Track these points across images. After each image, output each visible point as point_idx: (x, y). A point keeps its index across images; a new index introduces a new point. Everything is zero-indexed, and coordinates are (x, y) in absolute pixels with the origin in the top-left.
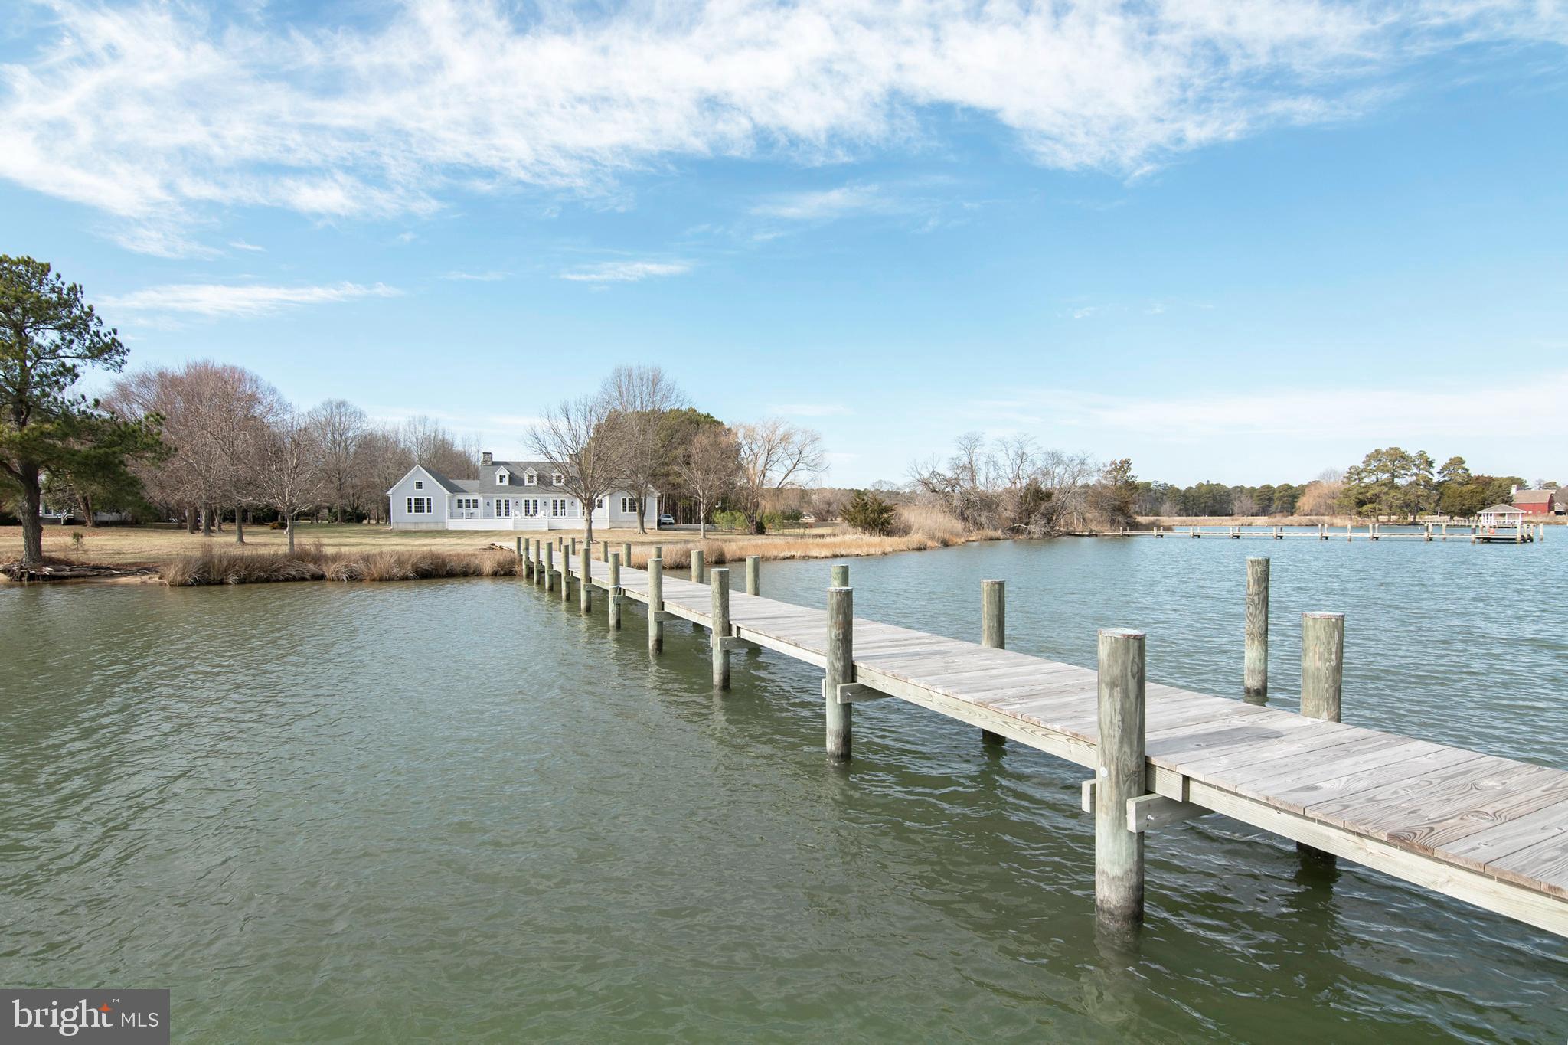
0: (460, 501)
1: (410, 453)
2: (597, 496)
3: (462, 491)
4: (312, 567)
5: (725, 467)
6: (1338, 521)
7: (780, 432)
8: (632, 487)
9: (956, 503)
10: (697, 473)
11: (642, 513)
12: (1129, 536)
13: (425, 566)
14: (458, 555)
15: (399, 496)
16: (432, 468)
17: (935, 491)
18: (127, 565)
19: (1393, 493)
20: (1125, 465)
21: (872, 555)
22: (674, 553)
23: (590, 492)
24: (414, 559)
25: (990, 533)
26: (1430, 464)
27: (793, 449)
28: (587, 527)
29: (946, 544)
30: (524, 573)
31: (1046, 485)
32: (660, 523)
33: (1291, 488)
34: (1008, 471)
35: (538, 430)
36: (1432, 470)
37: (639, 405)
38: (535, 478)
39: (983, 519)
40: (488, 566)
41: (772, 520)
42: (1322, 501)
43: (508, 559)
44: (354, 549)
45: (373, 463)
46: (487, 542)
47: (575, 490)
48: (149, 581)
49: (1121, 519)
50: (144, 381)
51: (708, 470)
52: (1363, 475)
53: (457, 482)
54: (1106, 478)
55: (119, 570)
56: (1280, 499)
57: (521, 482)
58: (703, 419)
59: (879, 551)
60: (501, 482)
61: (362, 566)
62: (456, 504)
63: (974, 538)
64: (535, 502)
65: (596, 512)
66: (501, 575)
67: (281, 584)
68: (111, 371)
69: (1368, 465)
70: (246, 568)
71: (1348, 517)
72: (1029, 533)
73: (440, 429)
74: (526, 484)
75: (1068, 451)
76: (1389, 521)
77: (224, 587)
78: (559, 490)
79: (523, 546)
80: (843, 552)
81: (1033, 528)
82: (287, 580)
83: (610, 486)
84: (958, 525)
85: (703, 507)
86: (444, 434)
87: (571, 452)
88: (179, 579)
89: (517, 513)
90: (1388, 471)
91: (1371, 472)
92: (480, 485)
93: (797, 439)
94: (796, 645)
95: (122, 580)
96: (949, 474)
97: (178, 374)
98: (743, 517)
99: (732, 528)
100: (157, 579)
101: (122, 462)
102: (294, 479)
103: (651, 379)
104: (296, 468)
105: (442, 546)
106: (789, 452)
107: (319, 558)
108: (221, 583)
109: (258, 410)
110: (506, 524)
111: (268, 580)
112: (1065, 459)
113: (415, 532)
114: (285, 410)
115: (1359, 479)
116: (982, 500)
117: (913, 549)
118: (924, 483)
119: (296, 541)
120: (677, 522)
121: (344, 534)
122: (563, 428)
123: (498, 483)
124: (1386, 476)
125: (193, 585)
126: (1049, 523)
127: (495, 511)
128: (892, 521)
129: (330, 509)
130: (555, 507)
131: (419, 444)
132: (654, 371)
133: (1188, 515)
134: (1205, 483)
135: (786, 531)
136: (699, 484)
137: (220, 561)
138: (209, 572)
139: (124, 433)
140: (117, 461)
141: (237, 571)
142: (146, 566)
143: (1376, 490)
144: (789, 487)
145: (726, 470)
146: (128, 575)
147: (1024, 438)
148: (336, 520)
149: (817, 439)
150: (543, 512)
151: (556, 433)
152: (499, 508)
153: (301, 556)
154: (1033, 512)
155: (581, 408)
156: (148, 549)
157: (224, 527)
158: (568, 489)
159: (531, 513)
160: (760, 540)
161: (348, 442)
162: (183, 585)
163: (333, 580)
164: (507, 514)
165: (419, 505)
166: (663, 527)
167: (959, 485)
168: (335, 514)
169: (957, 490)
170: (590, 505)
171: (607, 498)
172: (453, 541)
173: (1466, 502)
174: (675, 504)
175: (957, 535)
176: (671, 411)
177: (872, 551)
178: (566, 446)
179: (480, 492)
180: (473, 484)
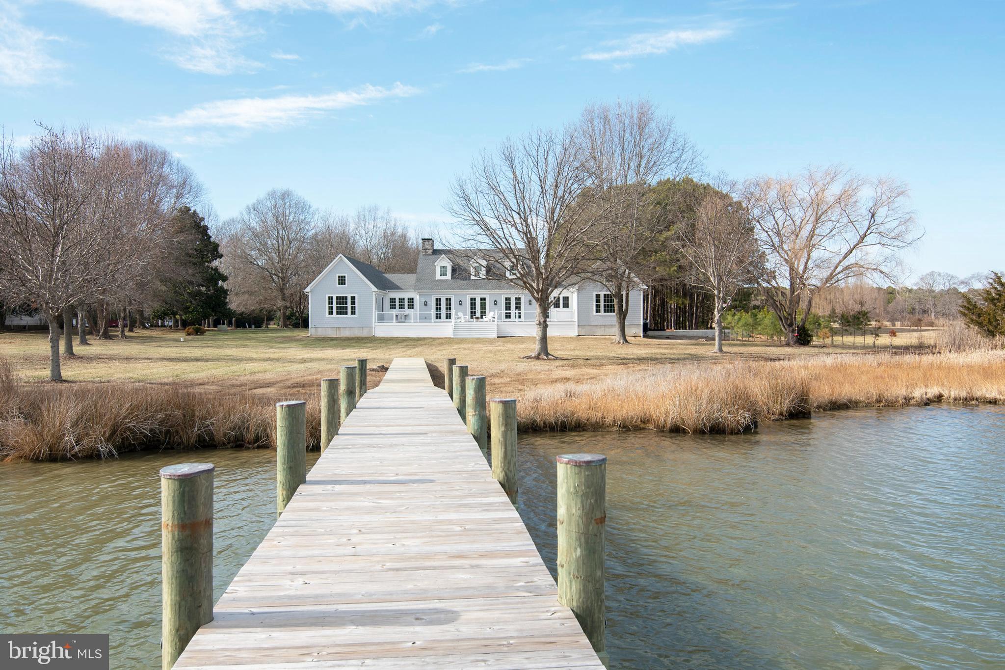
0: (393, 300)
3: (396, 288)
7: (835, 190)
8: (610, 278)
10: (709, 253)
11: (623, 315)
15: (319, 294)
22: (705, 396)
28: (540, 334)
38: (483, 270)
41: (821, 323)
53: (387, 276)
57: (466, 275)
58: (701, 191)
60: (442, 275)
62: (387, 304)
64: (483, 300)
65: (556, 313)
74: (472, 278)
78: (512, 285)
83: (576, 274)
85: (717, 306)
89: (460, 314)
92: (417, 279)
93: (866, 196)
106: (853, 217)
110: (448, 329)
123: (439, 277)
127: (434, 312)
130: (508, 307)
132: (641, 108)
136: (712, 270)
149: (899, 193)
150: (492, 314)
152: (438, 308)
159: (478, 314)
164: (448, 316)
165: (342, 306)
166: (650, 333)
170: (544, 302)
171: (575, 293)
178: (508, 207)
179: (417, 288)
180: (411, 278)
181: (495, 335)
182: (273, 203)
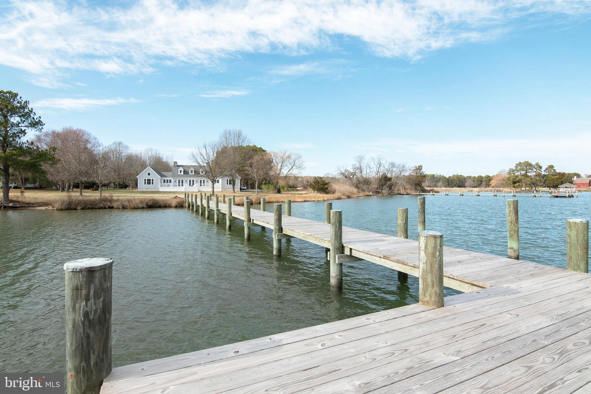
0: (164, 180)
1: (146, 162)
2: (216, 178)
3: (165, 176)
4: (109, 204)
5: (266, 168)
6: (506, 189)
7: (286, 155)
8: (230, 175)
9: (354, 182)
10: (255, 170)
11: (234, 185)
12: (421, 195)
13: (150, 203)
14: (163, 200)
15: (141, 178)
16: (154, 168)
17: (347, 177)
18: (40, 203)
19: (526, 179)
20: (420, 168)
21: (319, 201)
23: (214, 177)
24: (146, 201)
25: (367, 193)
26: (541, 168)
27: (291, 161)
28: (212, 190)
29: (349, 197)
30: (187, 206)
31: (389, 175)
32: (241, 189)
33: (489, 177)
34: (375, 170)
35: (195, 154)
36: (541, 170)
37: (233, 143)
38: (193, 172)
39: (365, 188)
40: (174, 203)
41: (283, 188)
42: (499, 182)
43: (181, 201)
44: (124, 198)
45: (132, 165)
46: (174, 196)
47: (208, 176)
48: (48, 209)
49: (419, 188)
50: (47, 135)
51: (259, 169)
52: (515, 172)
53: (163, 173)
54: (413, 172)
55: (37, 204)
56: (485, 181)
57: (188, 173)
58: (258, 149)
59: (322, 199)
60: (180, 173)
61: (127, 203)
62: (163, 181)
63: (361, 195)
64: (193, 181)
65: (216, 185)
66: (179, 207)
67: (97, 210)
68: (38, 132)
69: (517, 168)
70: (85, 204)
71: (509, 188)
72: (383, 193)
73: (158, 153)
74: (190, 174)
75: (397, 162)
76: (526, 190)
77: (76, 210)
78: (202, 176)
79: (187, 196)
80: (308, 200)
81: (384, 191)
82: (99, 208)
83: (222, 174)
84: (355, 190)
85: (257, 183)
86: (159, 155)
87: (207, 162)
88: (60, 207)
89: (186, 185)
90: (524, 170)
91: (518, 171)
92: (173, 174)
93: (293, 157)
94: (268, 223)
95: (38, 208)
96: (352, 171)
97: (59, 132)
98: (273, 187)
99: (268, 191)
100: (51, 208)
101: (40, 165)
102: (103, 171)
103: (237, 134)
104: (103, 167)
105: (157, 197)
106: (290, 162)
107: (111, 201)
108: (75, 209)
109: (89, 146)
110: (182, 189)
111: (92, 208)
112: (397, 165)
113: (147, 192)
114: (99, 146)
115: (513, 173)
116: (364, 181)
117: (336, 199)
118: (343, 174)
119: (102, 195)
120: (248, 188)
121: (120, 193)
122: (204, 153)
123: (179, 173)
124: (524, 172)
125: (65, 210)
126: (390, 189)
127: (178, 184)
128: (329, 188)
129: (114, 183)
130: (201, 183)
131: (150, 158)
132: (239, 131)
133: (449, 187)
134: (456, 175)
135: (289, 192)
136: (255, 175)
137: (75, 201)
138: (71, 205)
139: (41, 154)
140: (38, 164)
141: (81, 205)
142: (47, 203)
143: (520, 177)
144: (290, 175)
145: (266, 169)
146: (40, 206)
147: (381, 157)
148: (117, 187)
149: (300, 157)
150: (196, 185)
151: (201, 154)
152: (179, 183)
153: (105, 200)
154: (384, 185)
155: (211, 145)
156: (46, 197)
157: (74, 190)
158: (205, 176)
159: (192, 185)
160: (278, 195)
161: (122, 158)
162: (61, 210)
163: (116, 208)
164: (182, 185)
165: (149, 182)
166: (242, 190)
167: (356, 175)
168: (116, 186)
169: (355, 177)
170: (214, 181)
171: (221, 179)
172: (161, 195)
173: (555, 182)
174: (247, 182)
175: (354, 194)
176: (247, 146)
177: (320, 199)
178: (205, 159)
179: (172, 177)
180: (170, 174)
181: (197, 191)
182: (115, 146)
